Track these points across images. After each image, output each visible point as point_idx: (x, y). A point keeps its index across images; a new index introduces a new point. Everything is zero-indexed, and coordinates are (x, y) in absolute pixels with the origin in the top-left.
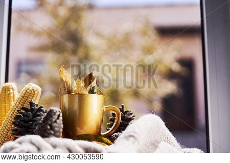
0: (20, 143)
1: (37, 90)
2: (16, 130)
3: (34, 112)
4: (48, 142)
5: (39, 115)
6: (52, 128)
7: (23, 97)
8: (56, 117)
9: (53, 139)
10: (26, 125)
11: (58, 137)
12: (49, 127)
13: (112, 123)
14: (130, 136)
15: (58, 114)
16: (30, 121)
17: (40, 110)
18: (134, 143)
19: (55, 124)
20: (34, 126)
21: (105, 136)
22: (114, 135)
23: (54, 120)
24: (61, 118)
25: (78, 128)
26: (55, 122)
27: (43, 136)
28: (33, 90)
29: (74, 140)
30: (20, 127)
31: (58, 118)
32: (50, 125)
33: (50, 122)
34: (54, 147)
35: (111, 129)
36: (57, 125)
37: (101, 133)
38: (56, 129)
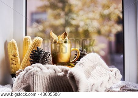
0: (33, 67)
1: (40, 40)
2: (31, 60)
3: (39, 52)
4: (45, 66)
5: (41, 54)
6: (47, 60)
7: (34, 44)
8: (48, 55)
9: (47, 65)
10: (36, 58)
11: (50, 64)
12: (45, 60)
13: (76, 56)
14: (81, 64)
15: (49, 53)
16: (37, 56)
17: (41, 51)
18: (82, 67)
19: (48, 58)
20: (39, 59)
21: (72, 63)
22: (76, 62)
23: (48, 56)
24: (51, 55)
25: (59, 59)
26: (48, 57)
27: (43, 64)
28: (39, 40)
29: (57, 65)
30: (33, 59)
31: (49, 56)
32: (46, 59)
33: (46, 58)
34: (48, 68)
35: (75, 59)
36: (49, 59)
37: (70, 61)
38: (49, 60)
